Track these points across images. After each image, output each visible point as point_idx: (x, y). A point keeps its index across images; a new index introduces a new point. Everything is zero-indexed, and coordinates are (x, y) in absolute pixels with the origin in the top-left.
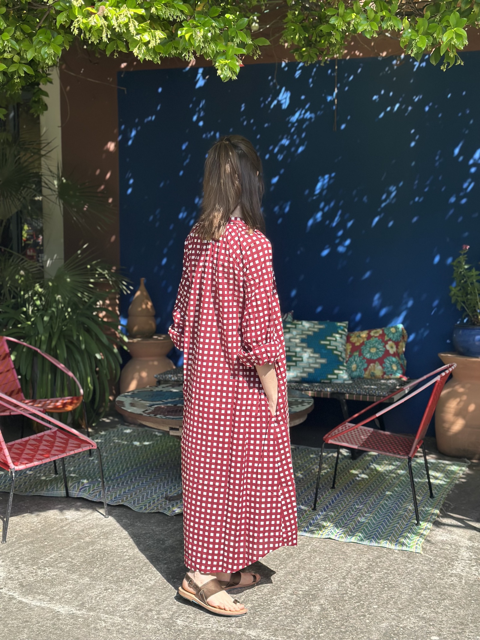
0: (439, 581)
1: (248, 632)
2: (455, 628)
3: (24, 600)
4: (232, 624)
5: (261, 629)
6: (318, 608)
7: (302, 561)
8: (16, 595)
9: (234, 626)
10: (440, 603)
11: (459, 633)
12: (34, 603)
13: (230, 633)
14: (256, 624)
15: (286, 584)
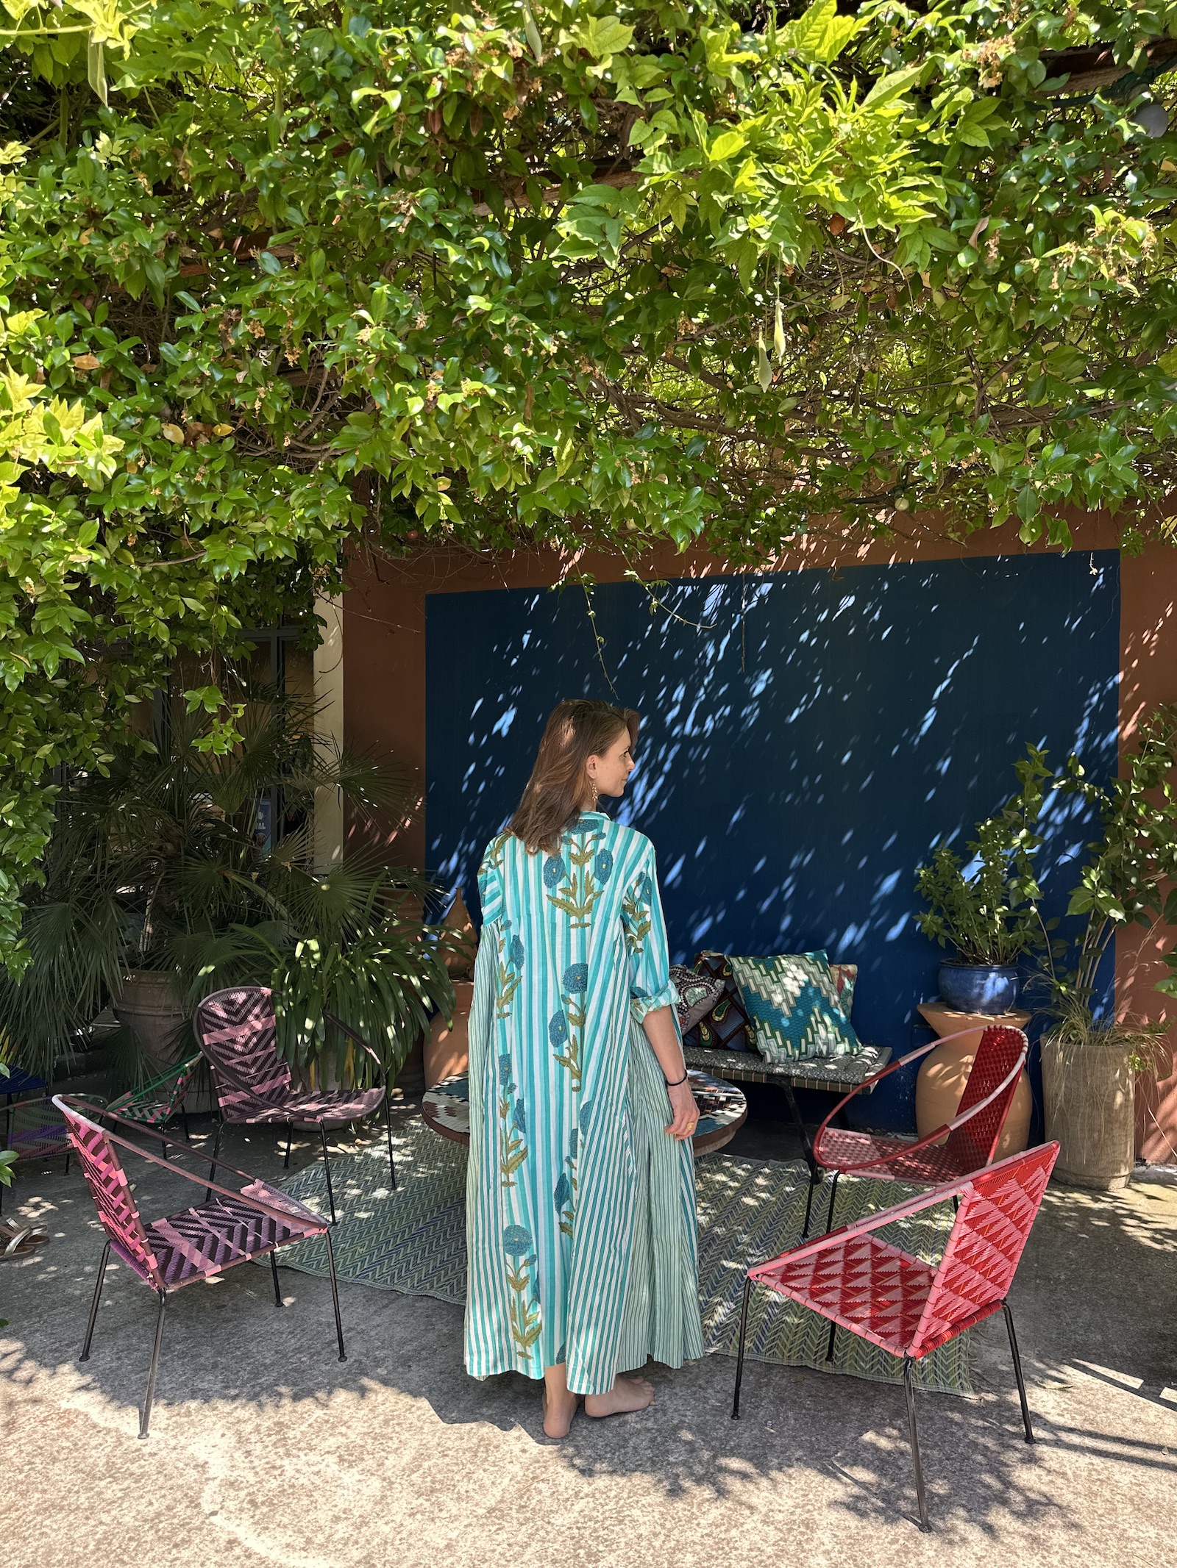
3: (256, 1547)
8: (241, 1532)
12: (274, 1555)
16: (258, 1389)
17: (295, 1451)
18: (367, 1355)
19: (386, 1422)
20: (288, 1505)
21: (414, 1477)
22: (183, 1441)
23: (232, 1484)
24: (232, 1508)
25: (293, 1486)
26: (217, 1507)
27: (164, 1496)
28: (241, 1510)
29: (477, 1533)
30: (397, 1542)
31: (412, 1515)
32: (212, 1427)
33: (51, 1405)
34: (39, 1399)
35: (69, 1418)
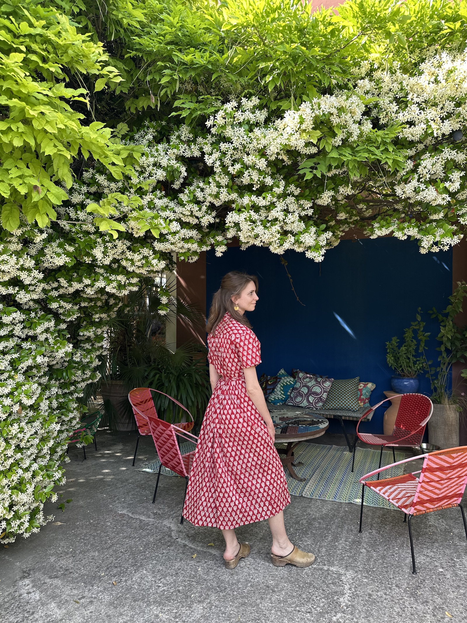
0: (425, 530)
1: (331, 569)
2: (449, 562)
3: (193, 547)
4: (319, 563)
5: (337, 565)
6: (363, 550)
7: (342, 518)
8: (186, 543)
9: (321, 564)
10: (432, 545)
11: (454, 566)
12: (198, 548)
13: (321, 569)
14: (333, 563)
15: (340, 534)
22: (161, 521)
24: (182, 537)
26: (177, 537)
27: (160, 534)
28: (185, 538)
32: (168, 518)
33: (116, 512)
34: (111, 511)
35: (123, 515)
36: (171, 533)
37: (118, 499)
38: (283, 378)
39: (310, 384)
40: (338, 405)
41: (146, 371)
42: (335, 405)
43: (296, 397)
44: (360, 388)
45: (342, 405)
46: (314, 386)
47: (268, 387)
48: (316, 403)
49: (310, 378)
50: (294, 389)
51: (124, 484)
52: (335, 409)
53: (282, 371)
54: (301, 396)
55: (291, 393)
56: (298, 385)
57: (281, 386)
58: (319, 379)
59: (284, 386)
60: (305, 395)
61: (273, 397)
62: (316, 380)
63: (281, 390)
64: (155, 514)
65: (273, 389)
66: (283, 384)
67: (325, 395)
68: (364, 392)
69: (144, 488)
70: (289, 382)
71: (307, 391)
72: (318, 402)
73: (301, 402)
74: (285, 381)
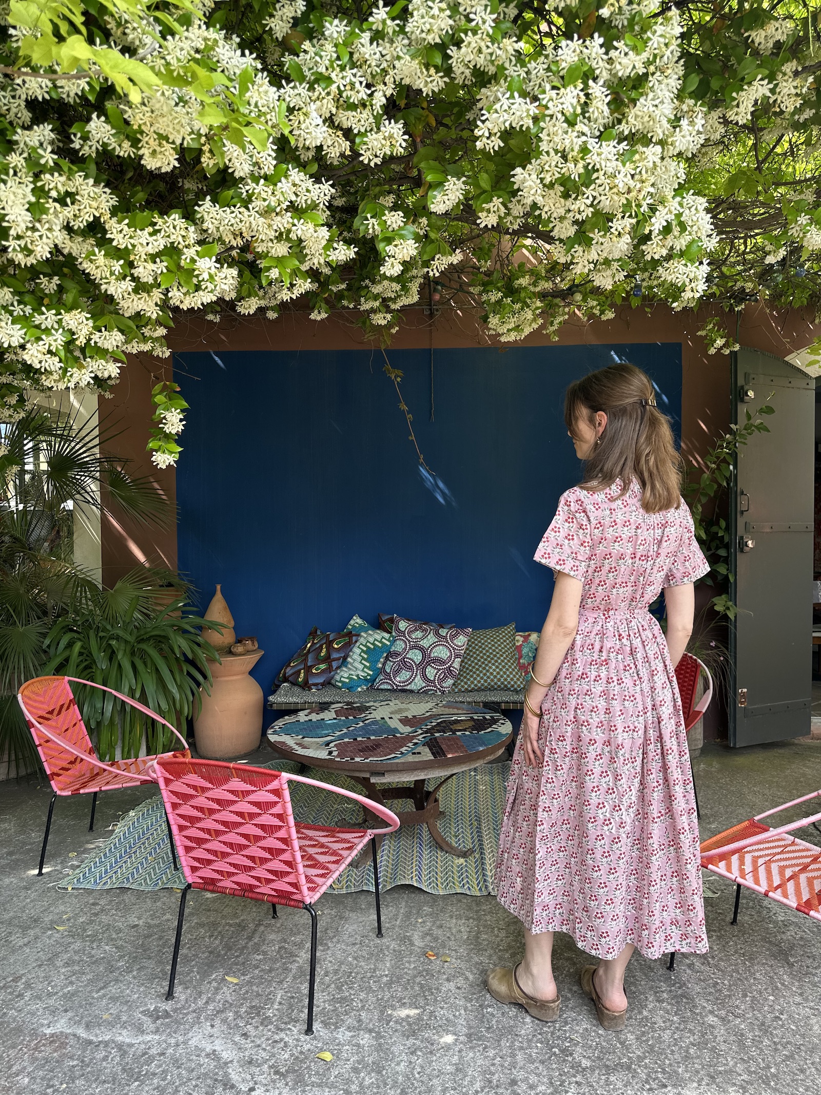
16: (214, 984)
17: (283, 1026)
18: (285, 941)
19: (339, 988)
20: (308, 1067)
21: (391, 1023)
22: (181, 1039)
23: (250, 1063)
24: (264, 1081)
25: (301, 1053)
26: (251, 1084)
27: (196, 1086)
28: (274, 1081)
29: (471, 1055)
30: (417, 1076)
31: (412, 1053)
32: (197, 1021)
33: (34, 1033)
34: (19, 1030)
35: (59, 1040)
36: (226, 1074)
37: (28, 986)
38: (362, 634)
39: (425, 643)
40: (486, 681)
41: (44, 635)
42: (479, 682)
43: (397, 672)
44: (517, 644)
45: (492, 680)
46: (434, 645)
47: (335, 655)
48: (441, 681)
49: (425, 630)
50: (390, 655)
51: (32, 932)
52: (479, 690)
53: (357, 621)
54: (410, 668)
55: (384, 664)
56: (399, 646)
57: (363, 651)
58: (443, 632)
59: (368, 651)
60: (418, 666)
61: (346, 675)
62: (437, 634)
63: (363, 658)
64: (155, 1016)
65: (345, 658)
66: (366, 646)
67: (457, 664)
68: (525, 651)
69: (94, 938)
70: (381, 642)
71: (420, 658)
72: (445, 677)
73: (410, 681)
74: (371, 640)
